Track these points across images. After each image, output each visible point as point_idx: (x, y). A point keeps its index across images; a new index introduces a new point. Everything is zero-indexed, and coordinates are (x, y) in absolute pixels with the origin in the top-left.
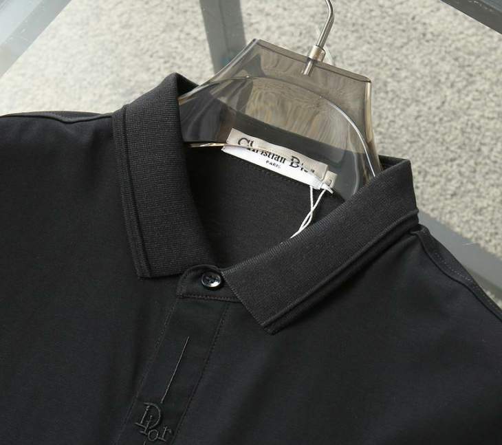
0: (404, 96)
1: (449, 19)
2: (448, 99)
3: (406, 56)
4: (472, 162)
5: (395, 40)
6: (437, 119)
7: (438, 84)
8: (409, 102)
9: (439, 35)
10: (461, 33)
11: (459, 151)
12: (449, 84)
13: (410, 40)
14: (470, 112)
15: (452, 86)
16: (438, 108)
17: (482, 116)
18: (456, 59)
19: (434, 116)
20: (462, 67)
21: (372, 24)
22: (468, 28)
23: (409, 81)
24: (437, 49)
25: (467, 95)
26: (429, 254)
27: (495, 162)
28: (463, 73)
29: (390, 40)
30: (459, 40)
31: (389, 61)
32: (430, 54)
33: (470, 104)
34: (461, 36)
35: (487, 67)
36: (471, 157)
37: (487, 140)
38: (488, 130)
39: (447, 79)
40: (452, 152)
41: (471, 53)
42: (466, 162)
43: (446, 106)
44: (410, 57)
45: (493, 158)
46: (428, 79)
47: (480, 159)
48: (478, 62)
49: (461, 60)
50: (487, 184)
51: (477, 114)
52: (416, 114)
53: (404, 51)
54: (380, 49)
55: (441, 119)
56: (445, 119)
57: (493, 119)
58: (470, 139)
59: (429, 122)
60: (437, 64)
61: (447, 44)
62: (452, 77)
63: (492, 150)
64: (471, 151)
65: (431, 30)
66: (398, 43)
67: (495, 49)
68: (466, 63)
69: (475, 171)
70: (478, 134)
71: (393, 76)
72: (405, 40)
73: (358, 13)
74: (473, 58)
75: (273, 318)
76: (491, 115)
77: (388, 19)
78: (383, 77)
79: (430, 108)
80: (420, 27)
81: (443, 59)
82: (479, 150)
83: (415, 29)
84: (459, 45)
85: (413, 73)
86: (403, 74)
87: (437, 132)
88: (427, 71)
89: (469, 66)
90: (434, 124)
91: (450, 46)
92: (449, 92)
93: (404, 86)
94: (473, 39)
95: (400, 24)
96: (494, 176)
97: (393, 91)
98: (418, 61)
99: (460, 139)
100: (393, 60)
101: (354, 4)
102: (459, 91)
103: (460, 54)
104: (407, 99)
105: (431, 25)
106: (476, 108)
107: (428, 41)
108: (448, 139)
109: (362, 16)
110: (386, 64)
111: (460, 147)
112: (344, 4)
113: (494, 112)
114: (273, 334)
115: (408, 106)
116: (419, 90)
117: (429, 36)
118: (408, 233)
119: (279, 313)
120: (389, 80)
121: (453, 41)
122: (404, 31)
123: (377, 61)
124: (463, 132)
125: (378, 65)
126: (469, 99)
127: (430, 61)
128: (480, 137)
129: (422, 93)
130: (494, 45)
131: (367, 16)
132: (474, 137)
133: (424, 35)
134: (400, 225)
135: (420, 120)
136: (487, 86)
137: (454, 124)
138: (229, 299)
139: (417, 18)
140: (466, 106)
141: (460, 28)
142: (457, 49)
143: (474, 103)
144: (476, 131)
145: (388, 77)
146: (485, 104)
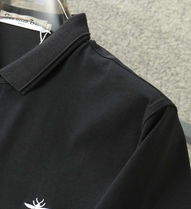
0: (110, 42)
1: (129, 5)
2: (132, 42)
3: (109, 24)
4: (145, 70)
5: (103, 16)
6: (126, 51)
7: (126, 35)
8: (112, 45)
9: (125, 13)
10: (136, 11)
11: (138, 65)
12: (131, 35)
13: (110, 16)
14: (143, 47)
15: (133, 35)
16: (127, 46)
17: (149, 48)
18: (134, 23)
19: (125, 50)
20: (137, 26)
21: (92, 10)
22: (139, 8)
23: (112, 35)
24: (124, 19)
25: (141, 39)
26: (95, 49)
27: (156, 69)
28: (138, 29)
29: (101, 17)
30: (135, 14)
31: (101, 26)
32: (121, 22)
33: (142, 43)
34: (136, 12)
35: (149, 25)
36: (145, 67)
37: (152, 59)
38: (152, 54)
39: (130, 32)
40: (135, 66)
41: (141, 20)
42: (142, 70)
43: (131, 45)
44: (112, 24)
45: (155, 67)
46: (121, 33)
47: (149, 68)
48: (145, 23)
49: (136, 23)
50: (153, 79)
51: (146, 47)
52: (116, 50)
53: (108, 21)
54: (96, 22)
55: (129, 51)
56: (131, 51)
57: (154, 49)
58: (143, 59)
59: (123, 53)
60: (125, 26)
61: (129, 16)
62: (133, 31)
63: (154, 63)
64: (144, 64)
65: (120, 10)
66: (105, 18)
67: (153, 17)
68: (139, 24)
69: (147, 74)
70: (147, 56)
71: (104, 33)
72: (108, 16)
73: (84, 6)
74: (142, 22)
75: (24, 87)
76: (153, 47)
77: (99, 8)
78: (99, 34)
79: (123, 47)
80: (115, 10)
81: (128, 23)
82: (148, 64)
83: (113, 11)
84: (135, 16)
85: (113, 31)
86: (109, 32)
87: (127, 57)
88: (120, 29)
89: (141, 25)
90: (125, 54)
91: (131, 17)
92: (131, 39)
93: (110, 37)
94: (142, 13)
95: (106, 9)
96: (156, 75)
97: (104, 40)
98: (115, 25)
99: (139, 59)
100: (103, 26)
101: (82, 2)
102: (136, 38)
103: (136, 20)
104: (111, 44)
105: (120, 8)
106: (145, 45)
107: (120, 16)
108: (133, 60)
109: (86, 7)
110: (100, 28)
111: (139, 63)
112: (77, 2)
113: (154, 45)
114: (24, 95)
115: (112, 46)
116: (117, 39)
117: (120, 14)
118: (85, 41)
119: (27, 84)
120: (102, 35)
121: (132, 15)
122: (107, 12)
123: (95, 27)
124: (140, 56)
125: (95, 29)
126: (142, 40)
127: (121, 25)
128: (148, 58)
129: (119, 40)
130: (152, 15)
131: (89, 7)
132: (145, 58)
133: (118, 13)
134: (81, 38)
135: (118, 52)
136: (150, 34)
137: (135, 53)
138: (3, 83)
139: (114, 6)
140: (140, 44)
141: (135, 9)
142: (134, 18)
143: (144, 42)
144: (146, 55)
145: (101, 34)
146: (150, 42)
